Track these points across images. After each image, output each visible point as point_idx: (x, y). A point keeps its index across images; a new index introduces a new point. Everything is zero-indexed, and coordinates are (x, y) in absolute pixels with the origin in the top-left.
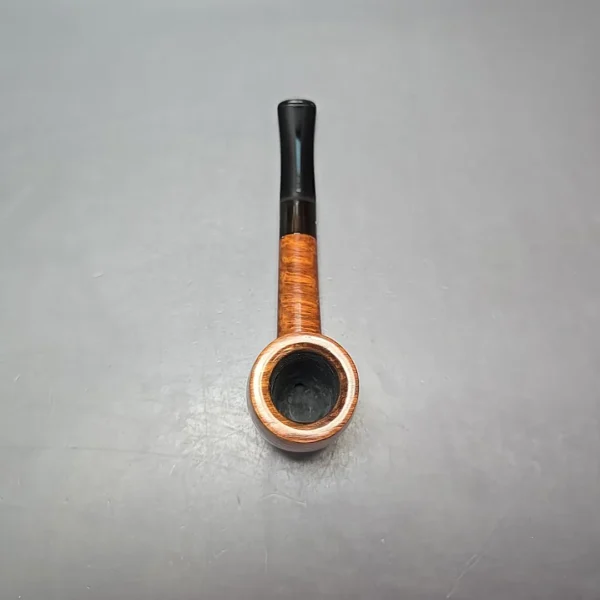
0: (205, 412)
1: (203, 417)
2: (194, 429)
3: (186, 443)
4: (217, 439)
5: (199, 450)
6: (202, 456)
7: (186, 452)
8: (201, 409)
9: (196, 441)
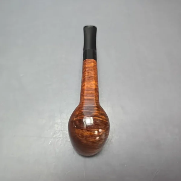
0: (61, 122)
1: (61, 124)
2: (57, 128)
3: (54, 133)
4: (65, 131)
5: (59, 135)
6: (60, 138)
7: (55, 136)
8: (59, 121)
9: (58, 132)
